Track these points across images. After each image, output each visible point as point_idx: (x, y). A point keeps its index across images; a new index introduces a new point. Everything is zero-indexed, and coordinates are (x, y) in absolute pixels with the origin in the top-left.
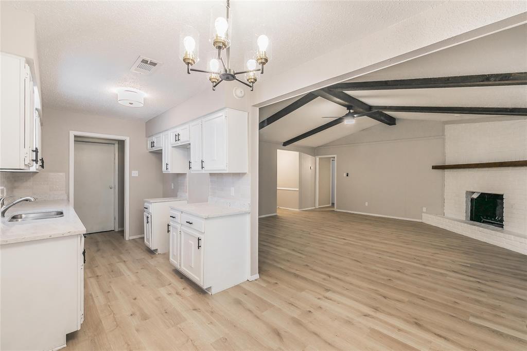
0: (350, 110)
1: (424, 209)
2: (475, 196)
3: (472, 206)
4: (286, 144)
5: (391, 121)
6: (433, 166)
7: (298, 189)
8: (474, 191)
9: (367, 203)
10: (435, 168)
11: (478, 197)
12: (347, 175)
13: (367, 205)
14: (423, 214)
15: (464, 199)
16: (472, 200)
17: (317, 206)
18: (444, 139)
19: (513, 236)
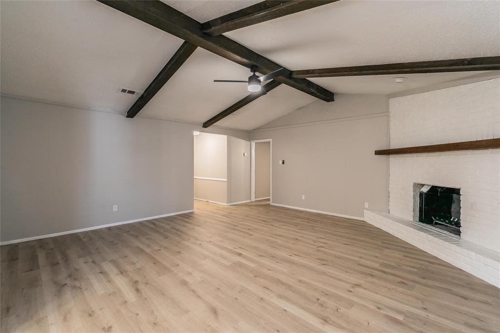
0: (254, 72)
1: (366, 205)
2: (425, 190)
3: (421, 204)
4: (207, 124)
5: (327, 95)
6: (375, 151)
7: (226, 180)
8: (423, 183)
9: (303, 196)
10: (378, 153)
11: (429, 191)
12: (283, 163)
13: (303, 198)
14: (365, 211)
15: (412, 194)
16: (421, 194)
17: (253, 199)
18: (388, 116)
19: (473, 254)
